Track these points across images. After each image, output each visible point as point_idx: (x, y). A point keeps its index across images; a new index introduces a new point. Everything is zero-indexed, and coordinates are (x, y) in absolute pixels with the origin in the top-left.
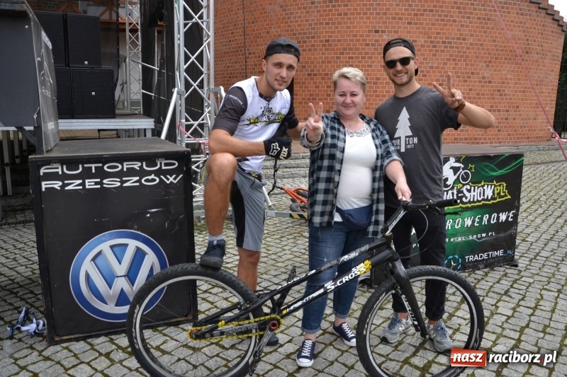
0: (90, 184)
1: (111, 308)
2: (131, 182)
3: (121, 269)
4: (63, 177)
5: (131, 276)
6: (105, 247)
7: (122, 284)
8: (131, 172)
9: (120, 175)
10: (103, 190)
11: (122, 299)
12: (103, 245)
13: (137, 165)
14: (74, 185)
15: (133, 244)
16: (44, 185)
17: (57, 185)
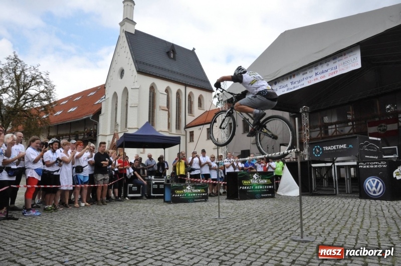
0: (368, 167)
1: (372, 194)
2: (376, 166)
3: (374, 185)
4: (363, 165)
5: (376, 187)
6: (371, 180)
7: (374, 189)
8: (376, 164)
9: (373, 165)
10: (370, 168)
11: (374, 192)
12: (370, 179)
13: (377, 163)
14: (365, 167)
15: (376, 180)
16: (360, 167)
17: (362, 167)
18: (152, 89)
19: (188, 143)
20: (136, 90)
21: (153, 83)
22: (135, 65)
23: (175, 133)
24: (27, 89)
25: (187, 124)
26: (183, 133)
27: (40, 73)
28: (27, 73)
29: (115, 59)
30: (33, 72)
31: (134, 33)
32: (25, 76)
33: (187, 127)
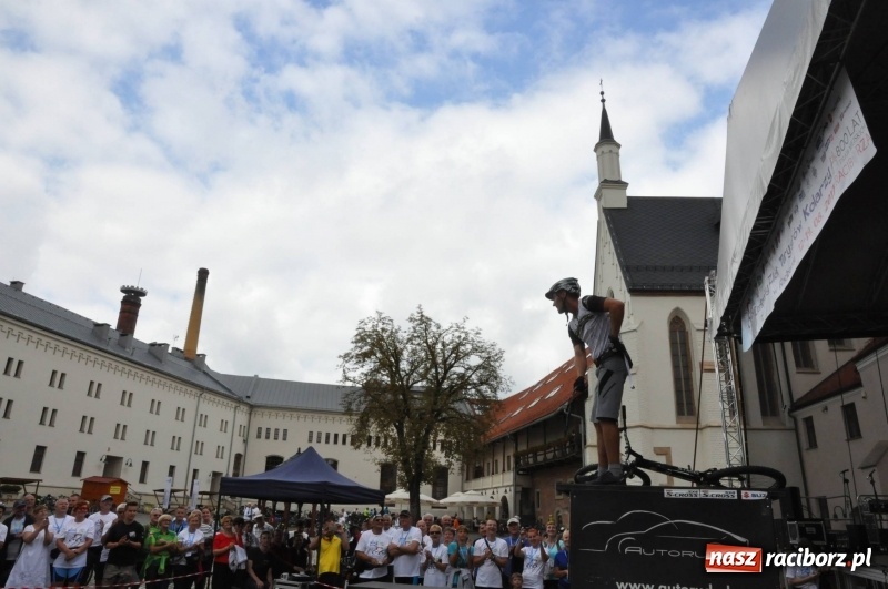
18: (678, 324)
19: (804, 453)
20: (631, 334)
21: (677, 310)
22: (625, 278)
23: (761, 426)
24: (452, 366)
25: (795, 400)
26: (789, 423)
27: (467, 333)
28: (447, 339)
29: (600, 273)
30: (457, 334)
31: (625, 206)
32: (444, 344)
33: (796, 406)
